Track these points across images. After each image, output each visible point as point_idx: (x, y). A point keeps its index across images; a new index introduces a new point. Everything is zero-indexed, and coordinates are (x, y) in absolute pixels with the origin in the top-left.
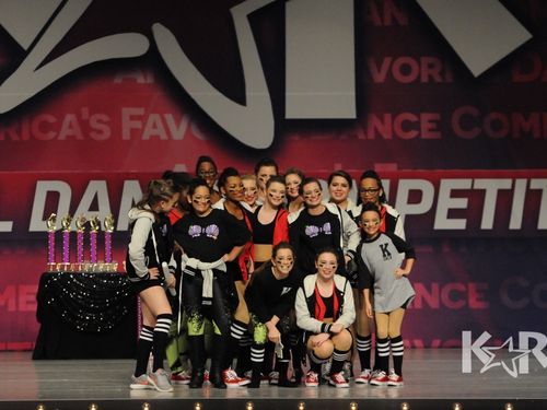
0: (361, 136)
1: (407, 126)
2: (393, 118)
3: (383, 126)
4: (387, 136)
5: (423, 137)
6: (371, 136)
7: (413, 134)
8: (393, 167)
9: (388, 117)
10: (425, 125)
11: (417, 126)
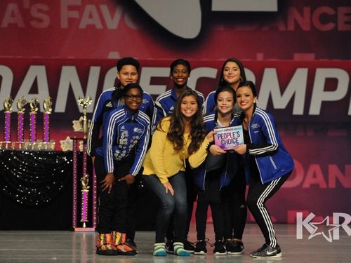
0: (282, 28)
1: (325, 19)
2: (312, 12)
3: (303, 19)
4: (306, 27)
5: (340, 28)
6: (291, 27)
7: (330, 26)
8: (310, 57)
9: (307, 10)
10: (342, 19)
11: (334, 19)
